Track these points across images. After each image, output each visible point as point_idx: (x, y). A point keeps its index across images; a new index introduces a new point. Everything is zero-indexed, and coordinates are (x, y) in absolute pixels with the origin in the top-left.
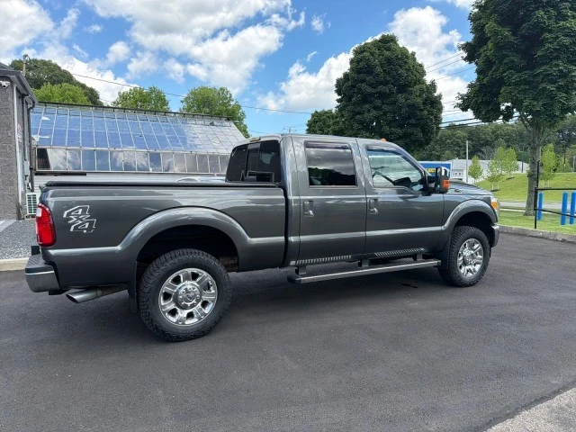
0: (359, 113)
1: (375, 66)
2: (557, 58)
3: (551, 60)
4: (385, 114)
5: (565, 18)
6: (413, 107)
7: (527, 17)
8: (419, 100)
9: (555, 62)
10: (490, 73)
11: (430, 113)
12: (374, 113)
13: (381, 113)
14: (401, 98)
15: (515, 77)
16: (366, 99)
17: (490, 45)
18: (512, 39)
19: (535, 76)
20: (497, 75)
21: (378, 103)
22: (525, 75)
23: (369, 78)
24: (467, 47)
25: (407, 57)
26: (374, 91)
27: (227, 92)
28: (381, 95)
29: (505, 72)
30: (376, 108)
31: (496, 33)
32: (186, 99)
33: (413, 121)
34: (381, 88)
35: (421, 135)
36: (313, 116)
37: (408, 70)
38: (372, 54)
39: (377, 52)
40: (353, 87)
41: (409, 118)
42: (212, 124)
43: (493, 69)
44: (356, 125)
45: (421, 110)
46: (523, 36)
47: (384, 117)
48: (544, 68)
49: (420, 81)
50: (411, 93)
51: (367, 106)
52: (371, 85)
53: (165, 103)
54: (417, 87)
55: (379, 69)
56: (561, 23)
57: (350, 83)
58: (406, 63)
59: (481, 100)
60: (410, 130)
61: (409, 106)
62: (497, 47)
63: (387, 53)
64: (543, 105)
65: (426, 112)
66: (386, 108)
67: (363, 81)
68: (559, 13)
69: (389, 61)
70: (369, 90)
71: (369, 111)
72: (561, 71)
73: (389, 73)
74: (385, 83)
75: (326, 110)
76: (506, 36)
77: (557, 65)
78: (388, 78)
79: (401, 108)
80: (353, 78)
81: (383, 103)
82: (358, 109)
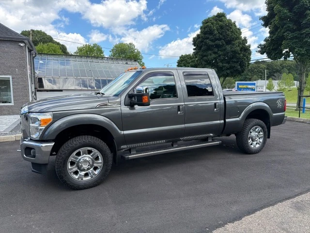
0: (205, 56)
1: (214, 30)
4: (220, 56)
6: (235, 52)
7: (297, 2)
8: (238, 49)
10: (277, 33)
11: (244, 55)
12: (214, 56)
13: (217, 55)
14: (228, 47)
15: (290, 35)
16: (209, 48)
17: (276, 17)
18: (289, 14)
19: (302, 34)
20: (280, 34)
21: (216, 50)
22: (296, 34)
23: (211, 37)
24: (264, 18)
25: (231, 25)
26: (213, 44)
28: (218, 46)
29: (284, 33)
30: (215, 53)
31: (280, 11)
32: (113, 50)
33: (235, 60)
34: (217, 42)
35: (239, 67)
36: (180, 57)
37: (232, 32)
38: (212, 24)
39: (215, 22)
40: (202, 42)
41: (233, 58)
42: (127, 63)
43: (278, 31)
44: (204, 63)
45: (239, 54)
46: (295, 12)
47: (219, 58)
48: (306, 30)
49: (239, 38)
50: (234, 44)
51: (210, 52)
52: (212, 41)
53: (101, 52)
54: (237, 41)
55: (216, 32)
57: (200, 40)
58: (231, 28)
59: (271, 48)
60: (233, 65)
61: (232, 52)
62: (281, 19)
63: (220, 23)
64: (306, 50)
65: (242, 55)
66: (220, 53)
67: (208, 38)
69: (222, 27)
70: (211, 43)
71: (211, 54)
73: (221, 34)
74: (220, 39)
75: (187, 54)
76: (286, 13)
78: (221, 36)
79: (228, 53)
80: (202, 37)
81: (218, 50)
82: (205, 54)
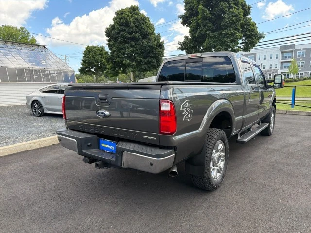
0: (122, 49)
1: (130, 22)
2: (230, 27)
3: (228, 27)
4: (137, 49)
5: (232, 8)
6: (151, 47)
7: (217, 5)
8: (155, 44)
9: (229, 29)
10: (198, 31)
12: (131, 49)
13: (135, 49)
14: (145, 42)
15: (212, 34)
17: (199, 17)
18: (210, 15)
19: (222, 34)
20: (202, 33)
21: (133, 43)
22: (216, 33)
23: (127, 29)
24: (182, 17)
25: (146, 19)
26: (130, 36)
27: (26, 30)
28: (134, 39)
29: (207, 31)
30: (132, 46)
31: (203, 11)
33: (151, 55)
34: (134, 35)
35: (156, 62)
36: (87, 48)
37: (147, 27)
38: (128, 15)
39: (130, 14)
40: (118, 33)
41: (148, 53)
43: (200, 29)
44: (121, 55)
45: (155, 49)
48: (225, 31)
49: (152, 33)
50: (150, 39)
51: (127, 45)
52: (129, 33)
54: (152, 36)
55: (133, 25)
56: (231, 10)
57: (116, 31)
58: (146, 22)
60: (150, 60)
61: (149, 46)
62: (203, 18)
63: (136, 16)
65: (157, 50)
66: (137, 47)
67: (124, 30)
68: (230, 5)
69: (137, 20)
70: (128, 36)
71: (128, 48)
72: (232, 33)
73: (138, 27)
74: (136, 32)
76: (207, 14)
77: (230, 30)
78: (137, 30)
79: (145, 47)
80: (118, 28)
81: (135, 44)
82: (122, 46)
